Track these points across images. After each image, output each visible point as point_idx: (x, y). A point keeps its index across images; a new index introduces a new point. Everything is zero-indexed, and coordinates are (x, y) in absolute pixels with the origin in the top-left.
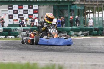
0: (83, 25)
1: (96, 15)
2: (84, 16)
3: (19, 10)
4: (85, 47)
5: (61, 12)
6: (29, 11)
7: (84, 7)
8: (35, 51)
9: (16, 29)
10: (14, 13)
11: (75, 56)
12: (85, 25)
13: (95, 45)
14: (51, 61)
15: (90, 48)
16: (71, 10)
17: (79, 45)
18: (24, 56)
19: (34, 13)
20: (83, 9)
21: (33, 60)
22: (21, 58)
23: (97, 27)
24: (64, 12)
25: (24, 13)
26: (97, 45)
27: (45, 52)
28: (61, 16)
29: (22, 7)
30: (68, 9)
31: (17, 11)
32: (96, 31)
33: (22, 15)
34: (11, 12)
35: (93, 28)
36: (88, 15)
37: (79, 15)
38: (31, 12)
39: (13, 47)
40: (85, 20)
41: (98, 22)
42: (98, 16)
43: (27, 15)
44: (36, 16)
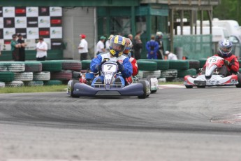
1: (196, 29)
2: (169, 32)
3: (16, 19)
4: (162, 113)
5: (115, 23)
6: (41, 20)
7: (167, 11)
9: (8, 66)
10: (6, 26)
13: (186, 108)
16: (137, 19)
19: (52, 25)
20: (167, 15)
24: (122, 22)
25: (29, 26)
26: (192, 107)
28: (115, 31)
29: (24, 10)
30: (131, 17)
31: (12, 19)
32: (194, 70)
33: (24, 30)
35: (186, 63)
36: (179, 28)
37: (157, 28)
40: (170, 42)
41: (201, 46)
42: (201, 32)
43: (36, 30)
44: (57, 33)
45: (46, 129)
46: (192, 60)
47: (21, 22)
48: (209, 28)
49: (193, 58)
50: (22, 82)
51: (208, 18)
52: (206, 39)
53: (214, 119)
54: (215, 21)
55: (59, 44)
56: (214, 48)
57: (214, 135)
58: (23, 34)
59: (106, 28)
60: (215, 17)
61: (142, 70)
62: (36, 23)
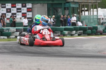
1: (91, 13)
2: (79, 14)
3: (12, 9)
4: (76, 49)
5: (55, 10)
6: (23, 9)
9: (8, 29)
10: (7, 12)
13: (87, 47)
16: (65, 9)
17: (71, 47)
19: (28, 11)
20: (78, 6)
22: (9, 65)
24: (58, 10)
25: (17, 12)
26: (90, 47)
28: (55, 14)
31: (10, 9)
32: (90, 31)
35: (87, 27)
36: (83, 12)
37: (73, 13)
38: (24, 10)
40: (79, 18)
41: (93, 20)
42: (93, 14)
43: (20, 14)
44: (29, 15)
45: (25, 57)
46: (89, 26)
47: (14, 10)
48: (96, 12)
49: (90, 26)
50: (14, 37)
51: (96, 8)
52: (95, 17)
53: (99, 52)
54: (99, 9)
55: (31, 20)
56: (99, 21)
57: (99, 59)
58: (15, 15)
59: (51, 13)
60: (99, 7)
61: (67, 31)
62: (20, 10)
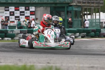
0: (80, 26)
1: (93, 16)
2: (82, 18)
3: (15, 12)
6: (26, 13)
7: (81, 8)
8: (32, 53)
9: (12, 31)
10: (11, 15)
11: (72, 59)
12: (82, 27)
14: (48, 63)
15: (87, 50)
16: (68, 12)
18: (21, 59)
19: (31, 15)
20: (81, 10)
21: (30, 62)
22: (18, 60)
23: (95, 28)
24: (61, 13)
25: (21, 15)
26: (95, 47)
27: (42, 54)
29: (18, 8)
30: (65, 11)
32: (93, 33)
33: (18, 17)
34: (7, 14)
35: (90, 30)
36: (86, 16)
37: (76, 16)
38: (27, 13)
39: (10, 50)
40: (82, 22)
41: (95, 24)
42: (95, 18)
43: (24, 17)
47: (17, 14)
48: (99, 16)
50: (18, 38)
54: (101, 13)
61: (71, 33)
62: (24, 14)
